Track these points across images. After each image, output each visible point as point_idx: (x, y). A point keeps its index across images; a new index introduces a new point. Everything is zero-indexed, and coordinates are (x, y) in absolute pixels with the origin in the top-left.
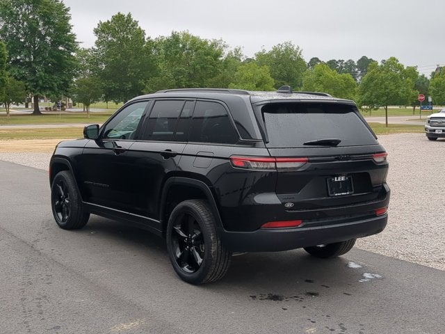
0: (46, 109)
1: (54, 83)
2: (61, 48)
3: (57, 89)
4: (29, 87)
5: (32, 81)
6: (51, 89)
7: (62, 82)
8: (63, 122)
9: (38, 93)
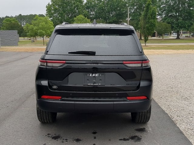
0: (186, 36)
1: (186, 25)
2: (191, 8)
3: (187, 27)
4: (174, 27)
5: (176, 24)
6: (185, 27)
7: (190, 24)
8: (186, 42)
9: (178, 30)
